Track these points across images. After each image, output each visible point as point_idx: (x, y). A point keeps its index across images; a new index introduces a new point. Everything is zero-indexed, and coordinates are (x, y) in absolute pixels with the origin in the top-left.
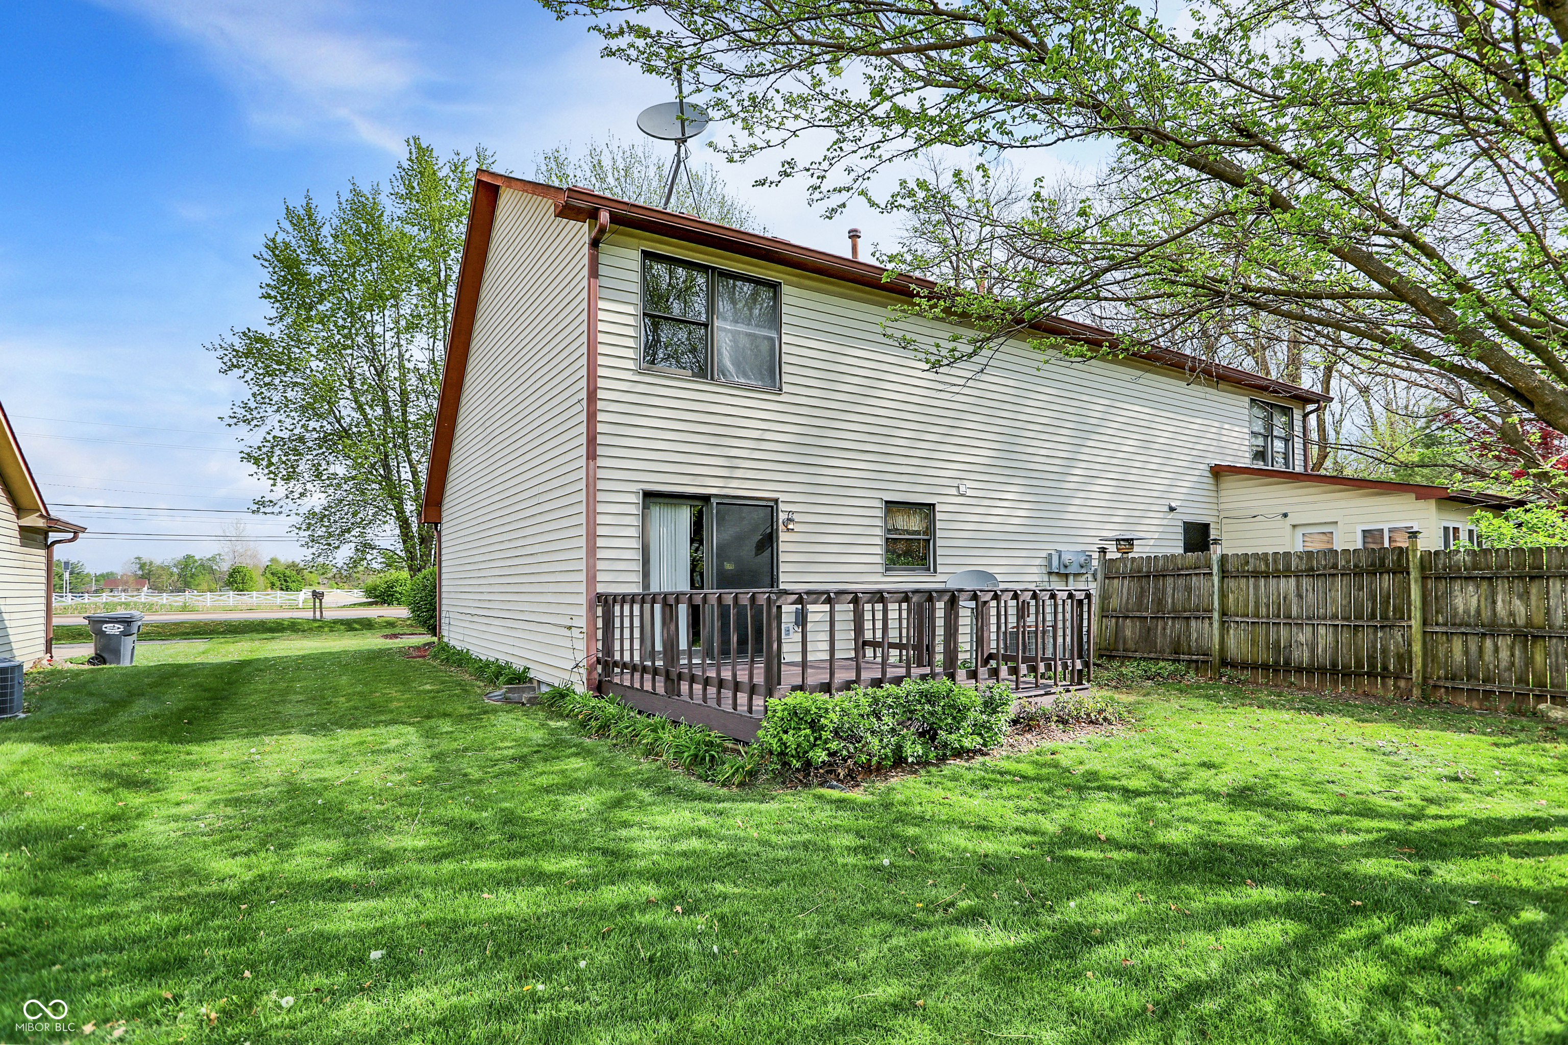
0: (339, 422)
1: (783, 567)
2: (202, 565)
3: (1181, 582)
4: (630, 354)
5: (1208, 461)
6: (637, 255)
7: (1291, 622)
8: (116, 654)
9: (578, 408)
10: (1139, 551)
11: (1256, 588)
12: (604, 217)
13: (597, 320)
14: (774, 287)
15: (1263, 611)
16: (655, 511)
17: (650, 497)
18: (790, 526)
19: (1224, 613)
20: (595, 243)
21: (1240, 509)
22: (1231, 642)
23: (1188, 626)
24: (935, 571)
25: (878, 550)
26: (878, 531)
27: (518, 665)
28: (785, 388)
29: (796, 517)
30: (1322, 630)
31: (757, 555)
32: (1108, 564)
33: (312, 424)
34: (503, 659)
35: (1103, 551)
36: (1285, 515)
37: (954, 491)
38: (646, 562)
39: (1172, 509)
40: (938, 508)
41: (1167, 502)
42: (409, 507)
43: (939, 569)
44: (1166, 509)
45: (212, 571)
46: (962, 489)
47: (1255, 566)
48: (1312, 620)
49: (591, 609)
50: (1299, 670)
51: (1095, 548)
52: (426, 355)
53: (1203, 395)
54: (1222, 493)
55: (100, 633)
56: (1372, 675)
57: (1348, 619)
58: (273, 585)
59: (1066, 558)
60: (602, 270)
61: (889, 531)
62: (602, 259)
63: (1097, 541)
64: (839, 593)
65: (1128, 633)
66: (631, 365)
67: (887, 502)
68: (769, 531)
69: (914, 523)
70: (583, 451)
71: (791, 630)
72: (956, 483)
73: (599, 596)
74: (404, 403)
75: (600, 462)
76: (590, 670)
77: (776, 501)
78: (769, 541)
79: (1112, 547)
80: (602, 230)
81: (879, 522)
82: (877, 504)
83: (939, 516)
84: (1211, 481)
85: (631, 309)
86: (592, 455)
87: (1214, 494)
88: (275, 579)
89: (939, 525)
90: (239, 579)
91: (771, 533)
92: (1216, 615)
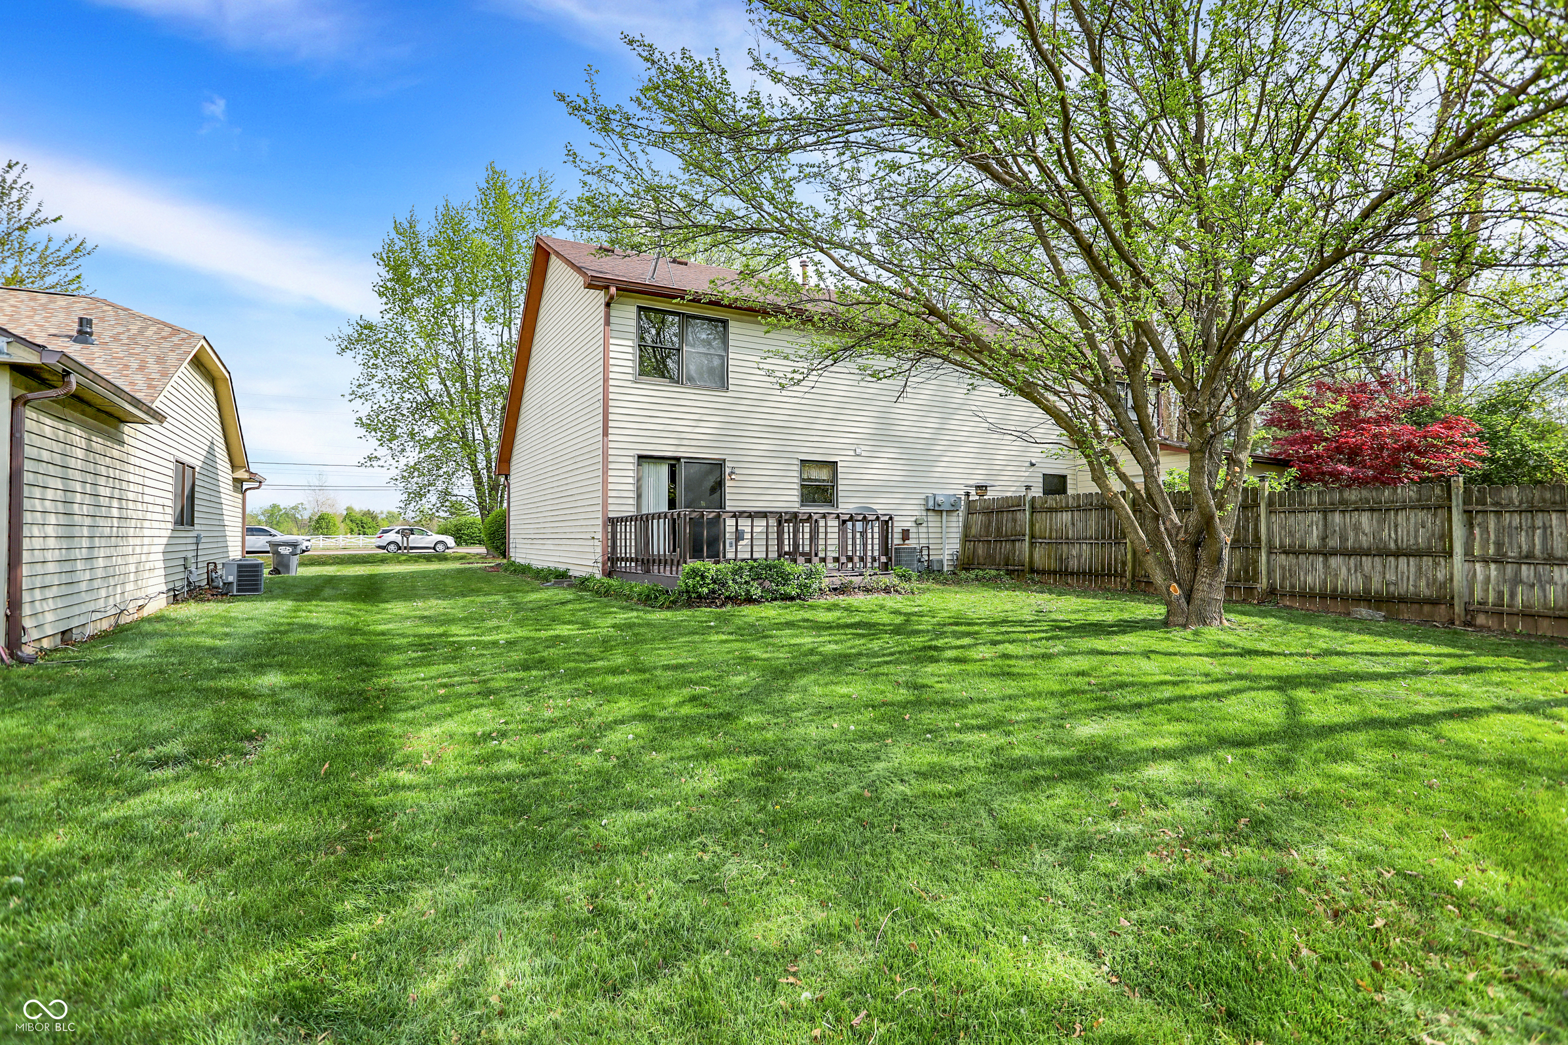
0: (426, 394)
1: (728, 503)
2: (286, 513)
3: (1010, 515)
4: (630, 370)
6: (634, 309)
7: (1069, 542)
8: (287, 568)
9: (598, 404)
10: (990, 495)
11: (1051, 520)
12: (613, 290)
13: (609, 351)
14: (725, 323)
15: (1054, 535)
16: (646, 467)
17: (640, 457)
18: (734, 477)
19: (1032, 537)
20: (608, 305)
22: (1036, 556)
23: (1014, 546)
24: (838, 507)
25: (796, 492)
26: (796, 480)
27: (562, 567)
28: (731, 388)
29: (737, 471)
30: (1084, 546)
31: (711, 495)
32: (969, 503)
33: (406, 396)
34: (552, 565)
35: (968, 494)
37: (852, 453)
38: (639, 496)
39: (1033, 465)
40: (840, 465)
41: (1026, 459)
42: (482, 462)
43: (840, 505)
44: (1028, 464)
45: (295, 520)
46: (858, 451)
48: (1079, 540)
49: (605, 526)
50: (1072, 574)
51: (962, 492)
52: (497, 340)
55: (276, 553)
56: (1109, 575)
57: (1097, 539)
58: (352, 531)
59: (940, 499)
60: (612, 320)
61: (804, 480)
62: (613, 313)
63: (962, 487)
64: (742, 513)
65: (980, 552)
66: (630, 377)
67: (801, 461)
68: (719, 480)
69: (823, 474)
70: (601, 431)
72: (853, 447)
73: (609, 519)
74: (477, 377)
75: (611, 438)
76: (604, 564)
77: (724, 460)
78: (719, 486)
79: (973, 492)
80: (612, 298)
81: (796, 474)
82: (795, 462)
83: (839, 470)
85: (630, 343)
86: (605, 433)
88: (354, 526)
89: (840, 476)
90: (324, 525)
91: (721, 481)
92: (1027, 538)
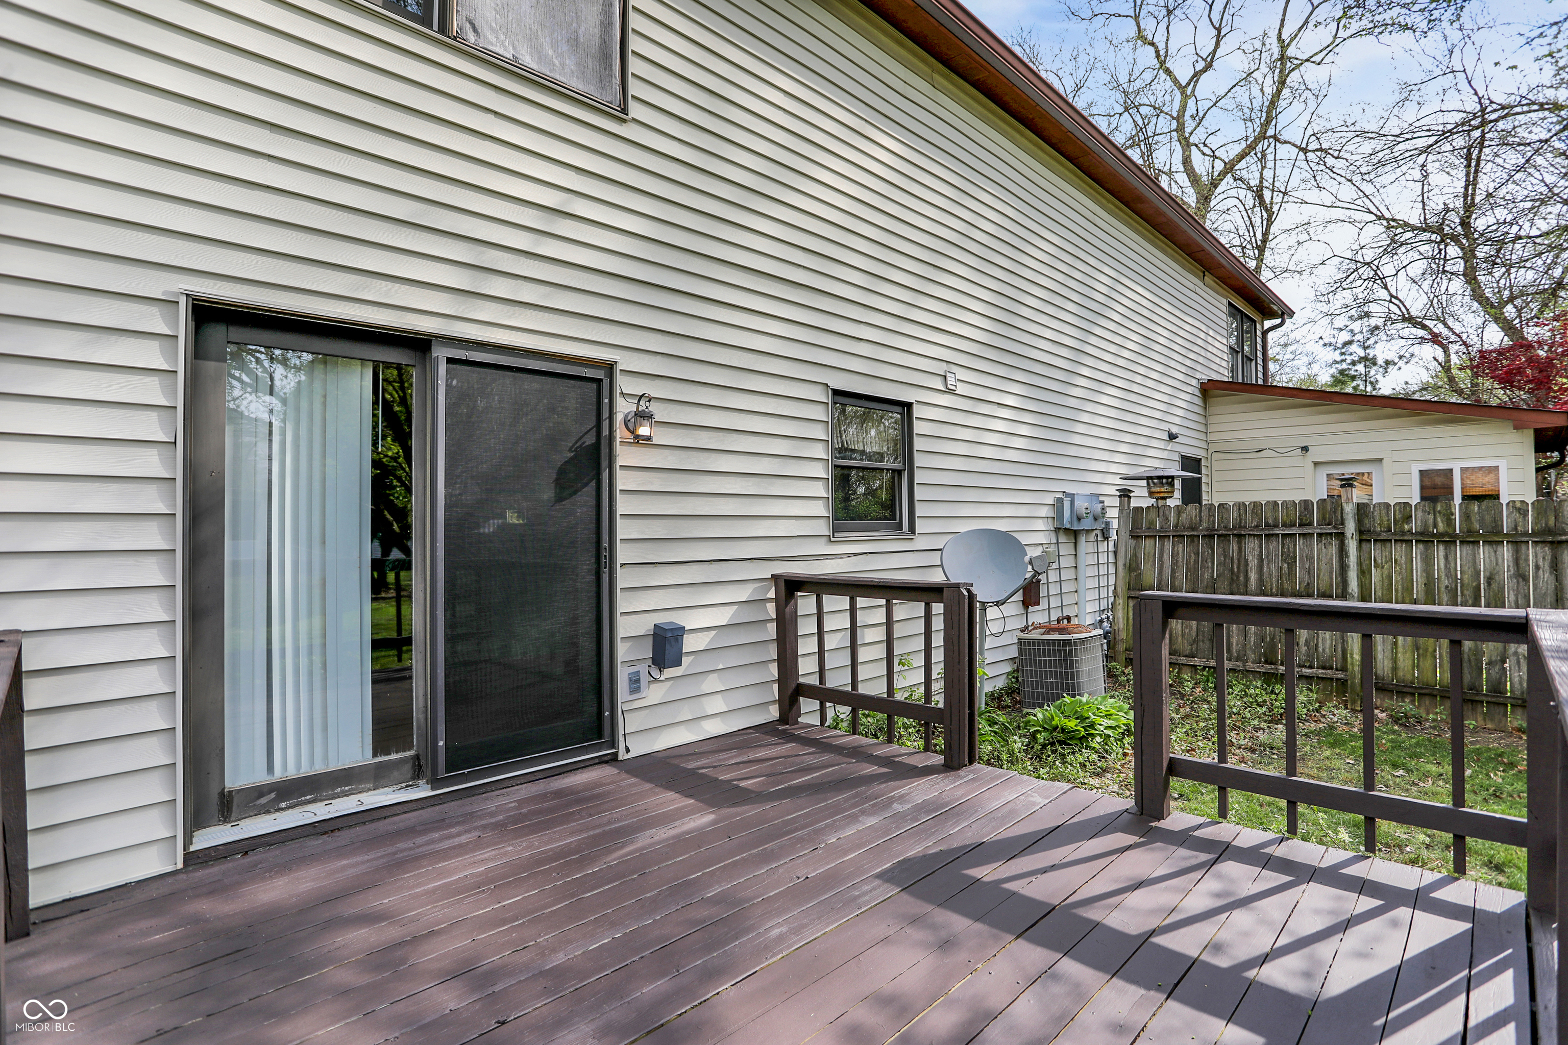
1: (623, 530)
5: (1198, 376)
18: (644, 431)
21: (1239, 440)
24: (912, 530)
25: (820, 490)
26: (820, 451)
28: (636, 110)
29: (660, 412)
31: (559, 499)
32: (1136, 516)
35: (1125, 494)
36: (1305, 449)
37: (939, 384)
39: (1171, 437)
40: (917, 411)
41: (1166, 427)
43: (920, 526)
44: (1166, 437)
46: (950, 381)
47: (1425, 524)
53: (1192, 286)
54: (1212, 419)
59: (1080, 505)
61: (839, 450)
63: (1115, 479)
67: (836, 392)
68: (590, 440)
69: (877, 437)
71: (644, 678)
72: (940, 368)
77: (610, 367)
78: (590, 465)
81: (820, 433)
82: (819, 395)
83: (917, 426)
84: (1198, 401)
87: (1202, 420)
89: (917, 443)
91: (597, 446)
